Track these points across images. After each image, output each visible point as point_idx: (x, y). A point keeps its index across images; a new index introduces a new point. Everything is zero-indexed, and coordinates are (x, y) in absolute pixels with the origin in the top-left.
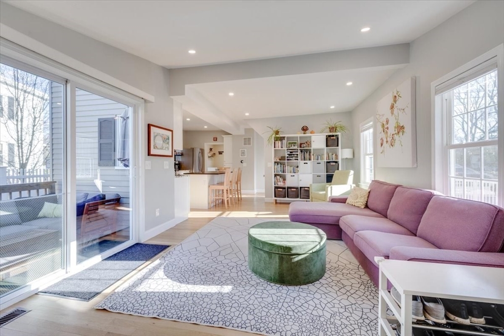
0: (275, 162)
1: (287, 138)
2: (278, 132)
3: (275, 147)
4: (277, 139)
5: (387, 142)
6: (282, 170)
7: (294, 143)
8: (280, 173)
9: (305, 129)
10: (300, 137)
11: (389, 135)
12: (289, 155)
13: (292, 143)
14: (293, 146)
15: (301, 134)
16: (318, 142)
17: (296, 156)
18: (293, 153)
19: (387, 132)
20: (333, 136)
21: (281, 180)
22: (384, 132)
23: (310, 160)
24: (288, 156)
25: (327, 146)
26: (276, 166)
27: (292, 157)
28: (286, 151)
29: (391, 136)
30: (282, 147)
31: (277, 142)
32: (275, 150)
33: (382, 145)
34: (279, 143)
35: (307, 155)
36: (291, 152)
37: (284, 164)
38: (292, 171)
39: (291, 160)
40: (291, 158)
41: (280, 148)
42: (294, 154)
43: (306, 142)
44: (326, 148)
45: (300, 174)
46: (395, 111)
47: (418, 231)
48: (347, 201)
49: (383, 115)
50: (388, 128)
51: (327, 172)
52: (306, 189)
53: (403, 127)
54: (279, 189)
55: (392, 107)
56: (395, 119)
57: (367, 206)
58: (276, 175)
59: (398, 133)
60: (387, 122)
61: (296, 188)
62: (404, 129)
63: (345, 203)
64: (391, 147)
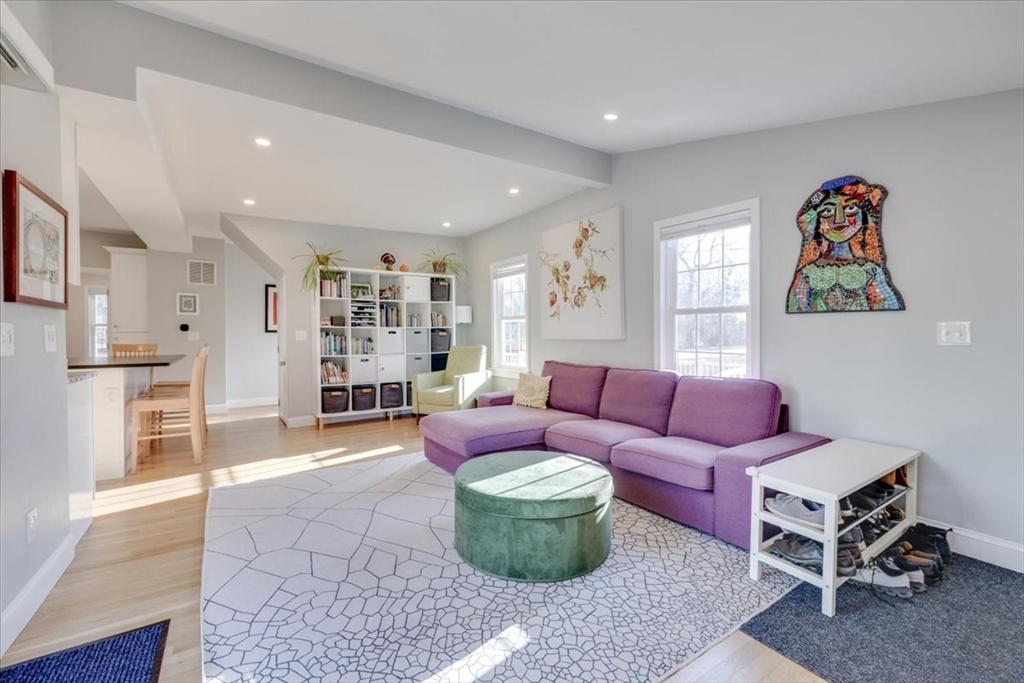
0: (322, 330)
1: (352, 275)
2: (327, 259)
3: (321, 295)
4: (324, 276)
5: (566, 299)
6: (338, 348)
7: (363, 288)
8: (334, 355)
9: (387, 260)
10: (382, 277)
11: (570, 287)
12: (356, 313)
13: (359, 287)
14: (360, 294)
15: (382, 269)
16: (415, 289)
17: (367, 316)
18: (366, 310)
19: (565, 284)
20: (443, 280)
21: (337, 370)
22: (558, 281)
23: (398, 325)
24: (353, 315)
25: (433, 299)
26: (323, 339)
27: (361, 319)
28: (350, 304)
29: (576, 290)
30: (340, 296)
31: (327, 283)
32: (321, 301)
33: (552, 303)
34: (331, 287)
35: (393, 316)
36: (359, 308)
37: (342, 335)
38: (360, 350)
39: (359, 325)
40: (359, 322)
41: (335, 297)
42: (364, 313)
43: (390, 289)
44: (431, 302)
45: (382, 354)
46: (586, 252)
47: (669, 428)
48: (515, 400)
49: (556, 255)
50: (568, 277)
51: (432, 349)
52: (393, 386)
53: (602, 279)
54: (333, 393)
55: (579, 245)
56: (586, 264)
57: (549, 405)
58: (324, 361)
59: (592, 286)
60: (567, 267)
61: (371, 387)
62: (604, 281)
63: (511, 404)
64: (576, 307)
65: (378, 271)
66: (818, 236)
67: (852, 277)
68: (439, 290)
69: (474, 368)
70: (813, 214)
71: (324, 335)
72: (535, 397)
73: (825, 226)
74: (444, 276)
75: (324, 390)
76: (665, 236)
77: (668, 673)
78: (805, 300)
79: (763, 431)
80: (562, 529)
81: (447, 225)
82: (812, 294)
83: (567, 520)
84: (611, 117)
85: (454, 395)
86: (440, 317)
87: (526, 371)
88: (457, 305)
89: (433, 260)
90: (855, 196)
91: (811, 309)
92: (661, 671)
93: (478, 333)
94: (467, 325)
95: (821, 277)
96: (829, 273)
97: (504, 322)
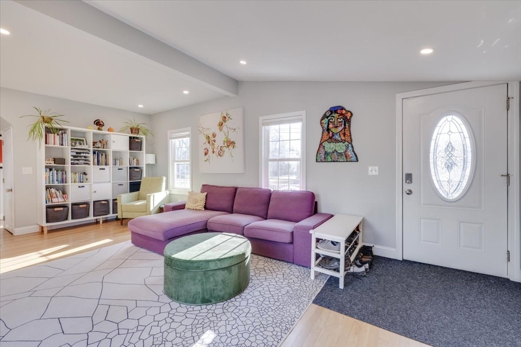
0: (46, 167)
1: (72, 131)
2: (51, 119)
3: (46, 143)
4: (48, 131)
5: (213, 152)
6: (60, 178)
7: (80, 140)
8: (56, 183)
9: (98, 123)
10: (94, 134)
11: (216, 146)
12: (74, 156)
13: (77, 140)
14: (78, 144)
15: (94, 129)
16: (118, 143)
17: (83, 158)
18: (82, 155)
19: (213, 144)
20: (137, 138)
21: (59, 194)
22: (209, 143)
23: (106, 165)
24: (72, 158)
25: (130, 149)
26: (48, 173)
27: (78, 160)
28: (70, 151)
29: (219, 148)
30: (62, 145)
31: (51, 136)
32: (46, 147)
33: (206, 154)
34: (54, 139)
35: (102, 159)
36: (77, 153)
37: (63, 170)
38: (78, 180)
39: (77, 164)
40: (77, 162)
41: (58, 145)
42: (81, 156)
43: (100, 142)
44: (129, 151)
45: (94, 183)
46: (225, 128)
47: (268, 215)
48: (187, 206)
49: (208, 129)
50: (215, 141)
51: (130, 179)
52: (103, 202)
53: (233, 143)
54: (56, 209)
55: (221, 125)
56: (225, 135)
57: (206, 208)
58: (47, 188)
59: (228, 146)
60: (214, 136)
61: (87, 204)
62: (235, 144)
63: (184, 209)
64: (219, 157)
65: (92, 130)
66: (328, 130)
67: (340, 147)
68: (135, 144)
69: (159, 190)
70: (326, 120)
71: (48, 170)
72: (198, 204)
73: (331, 126)
74: (138, 136)
75: (48, 207)
76: (263, 124)
77: (290, 331)
78: (324, 156)
79: (309, 214)
80: (230, 272)
81: (141, 106)
82: (326, 153)
83: (232, 267)
84: (243, 62)
85: (147, 206)
86: (135, 160)
87: (190, 190)
88: (146, 153)
89: (131, 127)
90: (342, 114)
91: (325, 160)
92: (286, 331)
93: (160, 171)
94: (152, 165)
95: (330, 147)
96: (332, 145)
97: (176, 163)
